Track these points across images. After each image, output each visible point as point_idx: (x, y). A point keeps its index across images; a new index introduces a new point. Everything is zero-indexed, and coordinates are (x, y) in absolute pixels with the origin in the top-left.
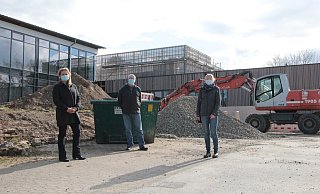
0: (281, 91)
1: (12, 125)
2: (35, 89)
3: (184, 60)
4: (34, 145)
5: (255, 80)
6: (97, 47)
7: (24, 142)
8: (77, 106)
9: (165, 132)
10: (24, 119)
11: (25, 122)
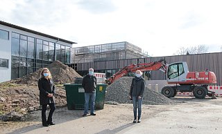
0: (183, 72)
1: (17, 97)
2: (35, 70)
3: (125, 51)
4: (29, 112)
5: (167, 65)
6: (72, 43)
7: (24, 109)
8: (53, 92)
9: (111, 100)
10: (24, 93)
11: (25, 95)
